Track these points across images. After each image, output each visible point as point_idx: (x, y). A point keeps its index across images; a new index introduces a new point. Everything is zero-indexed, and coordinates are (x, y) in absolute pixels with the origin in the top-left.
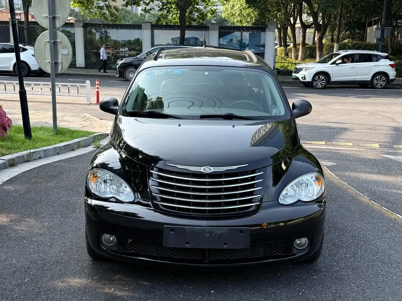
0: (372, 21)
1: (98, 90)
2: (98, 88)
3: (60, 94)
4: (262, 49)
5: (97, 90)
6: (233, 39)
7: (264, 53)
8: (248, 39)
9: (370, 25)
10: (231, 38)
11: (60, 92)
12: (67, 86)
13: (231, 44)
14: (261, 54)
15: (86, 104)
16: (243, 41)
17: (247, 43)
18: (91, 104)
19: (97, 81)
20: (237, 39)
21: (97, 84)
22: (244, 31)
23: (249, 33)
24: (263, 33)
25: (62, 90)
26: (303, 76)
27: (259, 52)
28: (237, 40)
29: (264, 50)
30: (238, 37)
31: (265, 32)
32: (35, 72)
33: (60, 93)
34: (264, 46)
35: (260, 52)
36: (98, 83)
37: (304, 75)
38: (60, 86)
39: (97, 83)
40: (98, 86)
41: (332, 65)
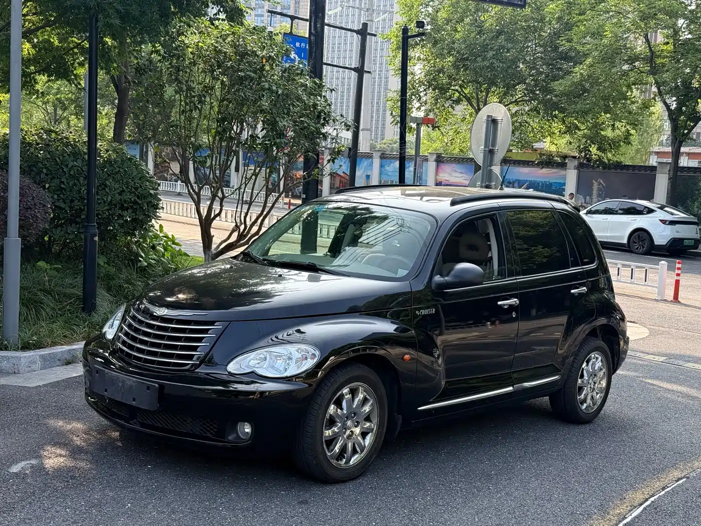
1: (678, 278)
2: (678, 275)
3: (619, 279)
5: (676, 278)
11: (618, 275)
12: (629, 266)
15: (655, 299)
18: (665, 300)
19: (679, 263)
21: (679, 269)
25: (622, 273)
32: (660, 247)
33: (619, 277)
36: (680, 266)
38: (619, 266)
39: (678, 266)
40: (679, 272)
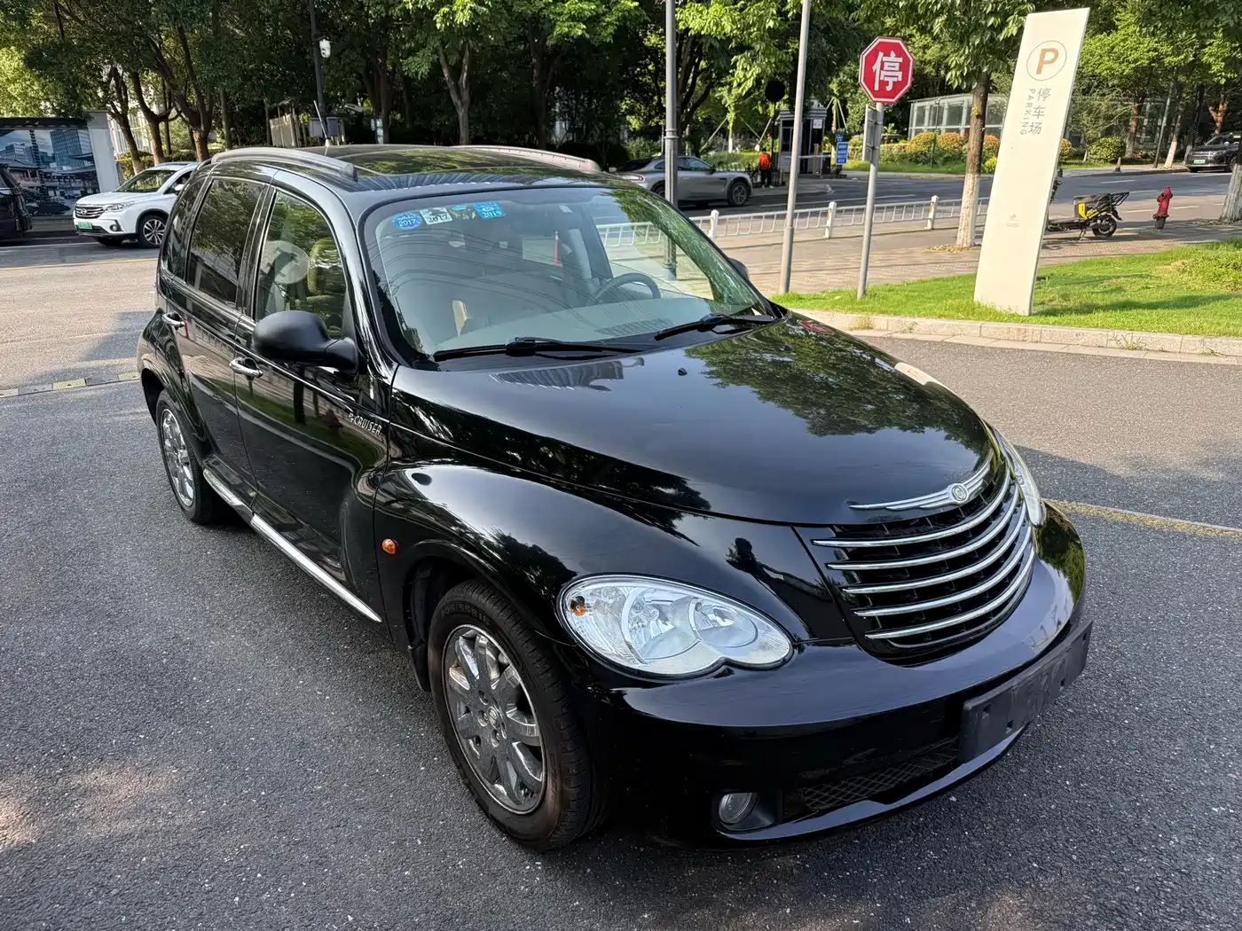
0: (276, 108)
4: (87, 164)
6: (15, 146)
7: (94, 174)
8: (51, 144)
9: (273, 114)
10: (9, 144)
13: (13, 157)
14: (88, 176)
16: (40, 150)
17: (50, 152)
20: (23, 145)
22: (36, 127)
23: (51, 133)
24: (81, 133)
26: (114, 223)
27: (81, 171)
28: (22, 147)
29: (94, 166)
30: (27, 141)
31: (87, 128)
34: (91, 159)
35: (85, 171)
37: (116, 221)
41: (167, 196)
